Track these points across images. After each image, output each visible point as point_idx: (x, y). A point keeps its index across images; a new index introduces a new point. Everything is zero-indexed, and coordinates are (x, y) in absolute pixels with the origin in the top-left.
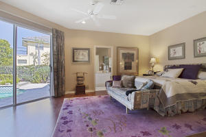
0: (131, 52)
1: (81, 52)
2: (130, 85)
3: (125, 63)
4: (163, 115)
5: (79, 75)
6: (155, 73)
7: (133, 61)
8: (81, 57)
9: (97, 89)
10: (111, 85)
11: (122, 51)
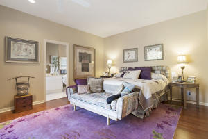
0: (88, 52)
1: (24, 46)
2: (99, 89)
3: (83, 64)
4: (142, 117)
5: (19, 80)
6: (112, 75)
7: (90, 62)
8: (24, 53)
9: (49, 98)
10: (76, 91)
11: (79, 51)
